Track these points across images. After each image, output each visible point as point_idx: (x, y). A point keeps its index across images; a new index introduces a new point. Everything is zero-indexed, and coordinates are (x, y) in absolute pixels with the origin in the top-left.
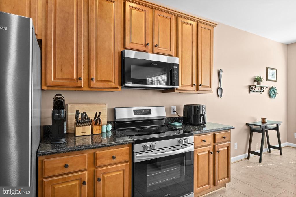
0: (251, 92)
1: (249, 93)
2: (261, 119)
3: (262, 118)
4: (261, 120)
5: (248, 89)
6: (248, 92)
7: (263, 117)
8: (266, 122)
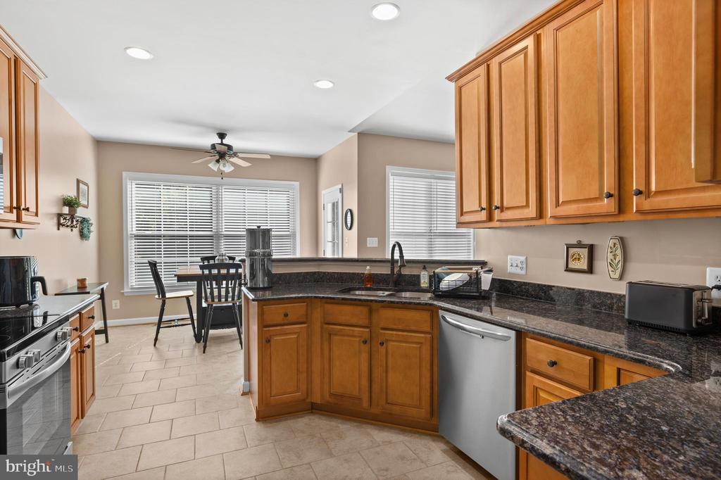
0: (61, 228)
1: (59, 229)
2: (76, 281)
3: (78, 280)
4: (75, 283)
5: (55, 221)
6: (56, 228)
7: (80, 278)
8: (87, 285)
